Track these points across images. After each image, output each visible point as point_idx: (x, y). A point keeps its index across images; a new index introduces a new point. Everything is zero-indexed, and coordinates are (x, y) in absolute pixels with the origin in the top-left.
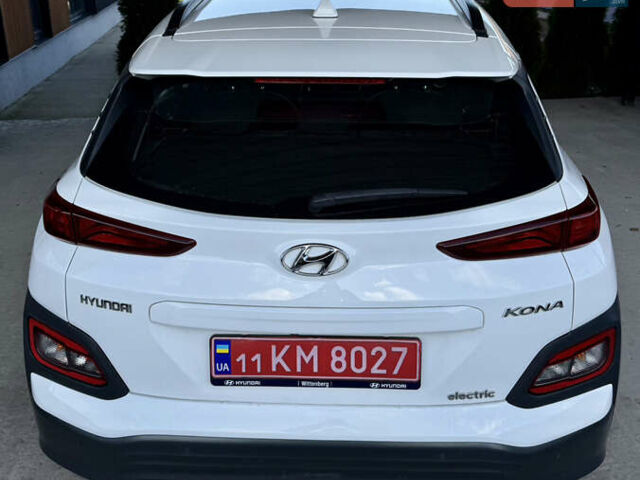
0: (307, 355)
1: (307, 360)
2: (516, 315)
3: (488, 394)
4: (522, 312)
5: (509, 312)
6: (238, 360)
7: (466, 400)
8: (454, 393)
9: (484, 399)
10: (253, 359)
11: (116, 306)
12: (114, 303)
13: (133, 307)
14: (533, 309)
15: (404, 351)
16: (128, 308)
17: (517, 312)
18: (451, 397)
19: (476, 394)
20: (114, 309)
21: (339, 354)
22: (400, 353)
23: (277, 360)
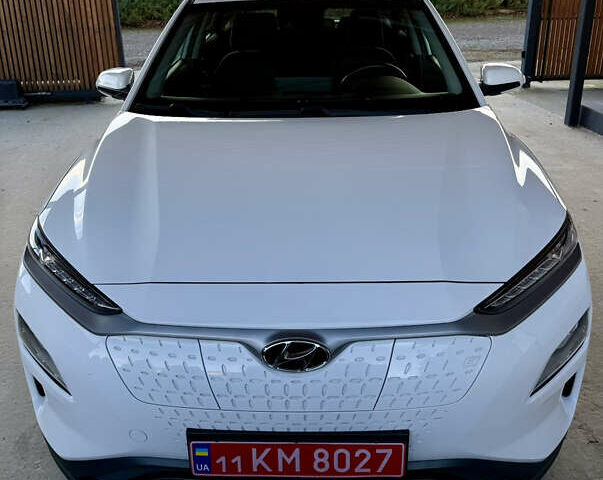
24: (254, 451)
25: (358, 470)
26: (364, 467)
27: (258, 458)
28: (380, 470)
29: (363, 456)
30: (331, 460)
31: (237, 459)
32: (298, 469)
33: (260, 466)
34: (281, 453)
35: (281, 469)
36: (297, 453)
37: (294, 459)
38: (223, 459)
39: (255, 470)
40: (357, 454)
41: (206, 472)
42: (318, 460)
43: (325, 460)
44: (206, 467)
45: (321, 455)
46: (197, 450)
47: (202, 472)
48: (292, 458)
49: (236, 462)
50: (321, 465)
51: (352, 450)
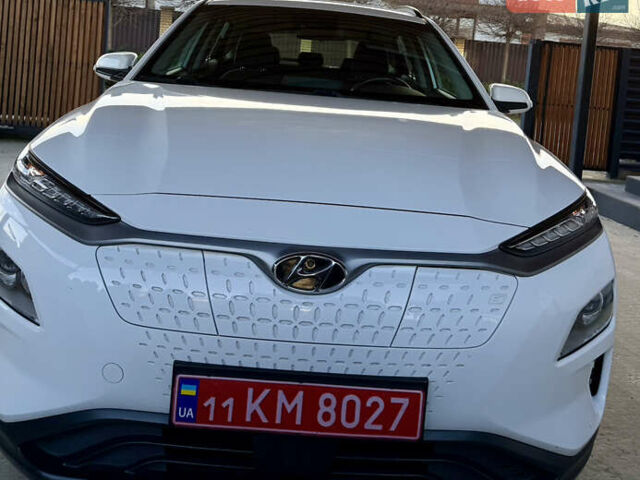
24: (250, 391)
25: (368, 425)
26: (374, 423)
27: (253, 401)
28: (393, 428)
29: (375, 405)
30: (338, 410)
31: (230, 402)
32: (298, 421)
33: (255, 414)
34: (281, 397)
35: (278, 421)
36: (299, 397)
37: (296, 406)
38: (211, 401)
39: (248, 419)
40: (369, 404)
41: (189, 419)
42: (323, 409)
43: (331, 410)
44: (190, 413)
45: (328, 403)
46: (183, 386)
47: (185, 420)
48: (293, 404)
49: (228, 407)
50: (326, 416)
51: (364, 396)
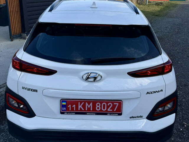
0: (89, 105)
1: (89, 107)
2: (150, 94)
3: (141, 117)
4: (151, 93)
5: (148, 93)
6: (69, 107)
7: (135, 119)
8: (131, 116)
9: (140, 118)
10: (73, 106)
11: (33, 90)
12: (32, 89)
13: (38, 91)
14: (154, 92)
15: (117, 104)
16: (36, 91)
17: (150, 93)
18: (130, 118)
19: (138, 117)
20: (32, 91)
21: (98, 105)
22: (116, 105)
23: (80, 107)
